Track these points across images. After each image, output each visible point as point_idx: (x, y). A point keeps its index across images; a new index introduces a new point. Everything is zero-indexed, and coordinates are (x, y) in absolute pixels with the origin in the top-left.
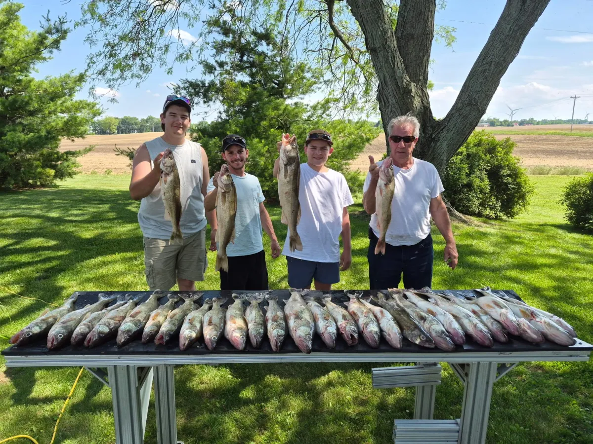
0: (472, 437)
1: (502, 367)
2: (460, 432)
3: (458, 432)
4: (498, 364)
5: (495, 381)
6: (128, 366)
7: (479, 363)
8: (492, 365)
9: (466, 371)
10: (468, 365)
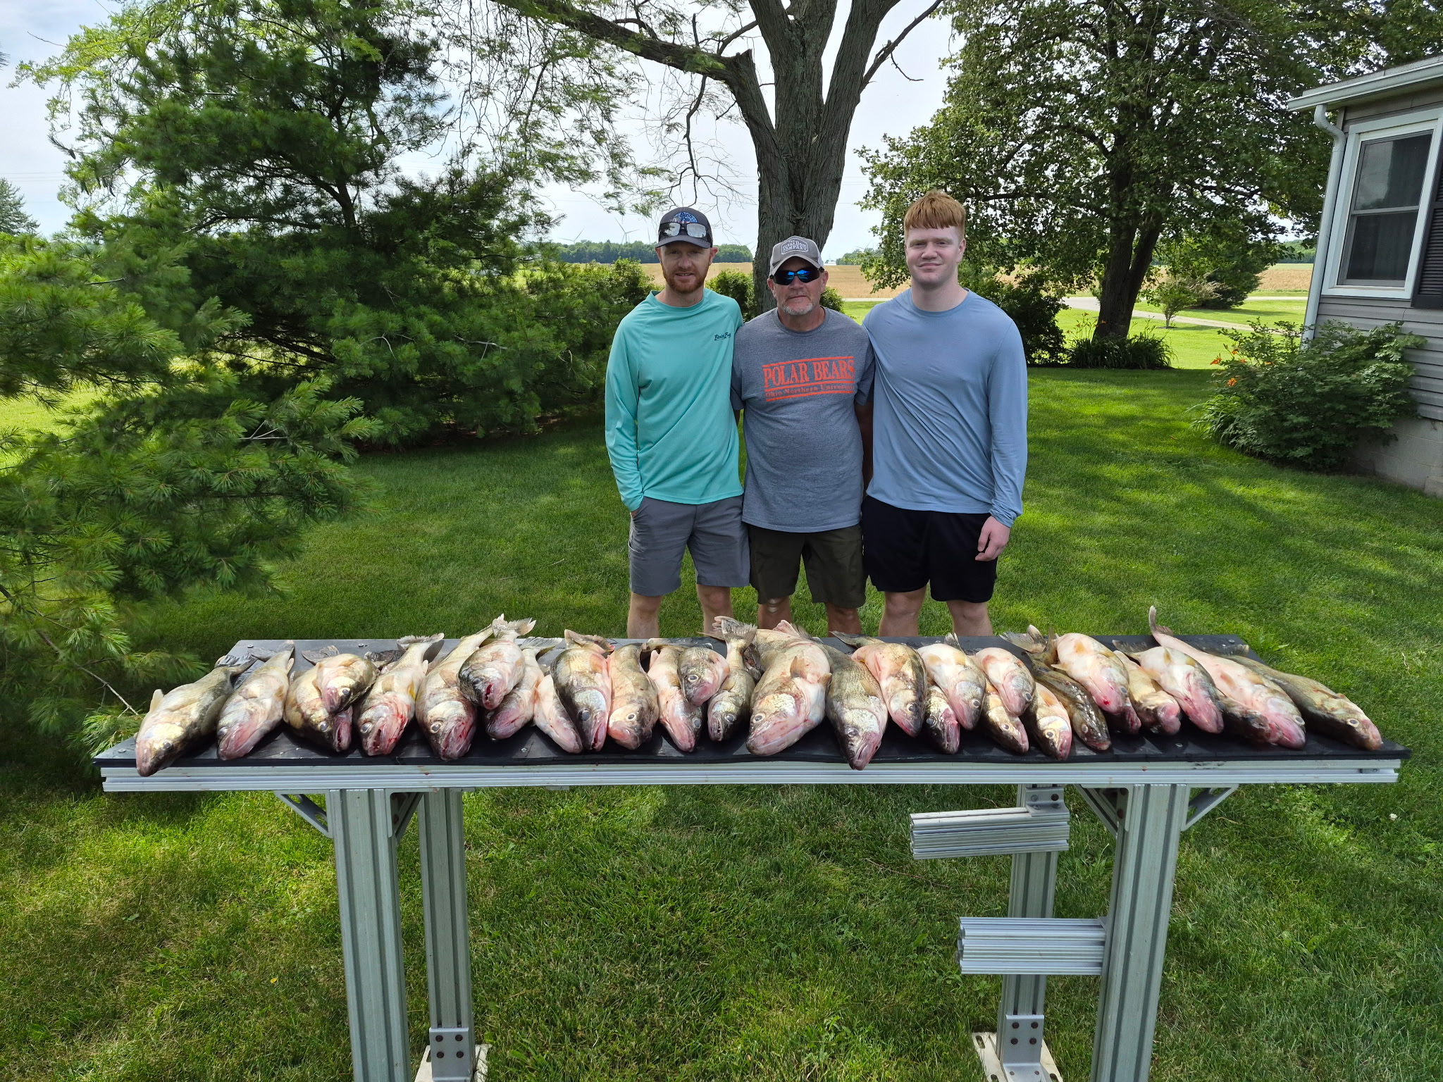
0: (1132, 954)
1: (1201, 796)
2: (1108, 944)
3: (1103, 943)
4: (1192, 789)
5: (1185, 827)
6: (370, 791)
7: (1148, 787)
8: (1178, 792)
9: (1119, 806)
10: (1124, 791)
